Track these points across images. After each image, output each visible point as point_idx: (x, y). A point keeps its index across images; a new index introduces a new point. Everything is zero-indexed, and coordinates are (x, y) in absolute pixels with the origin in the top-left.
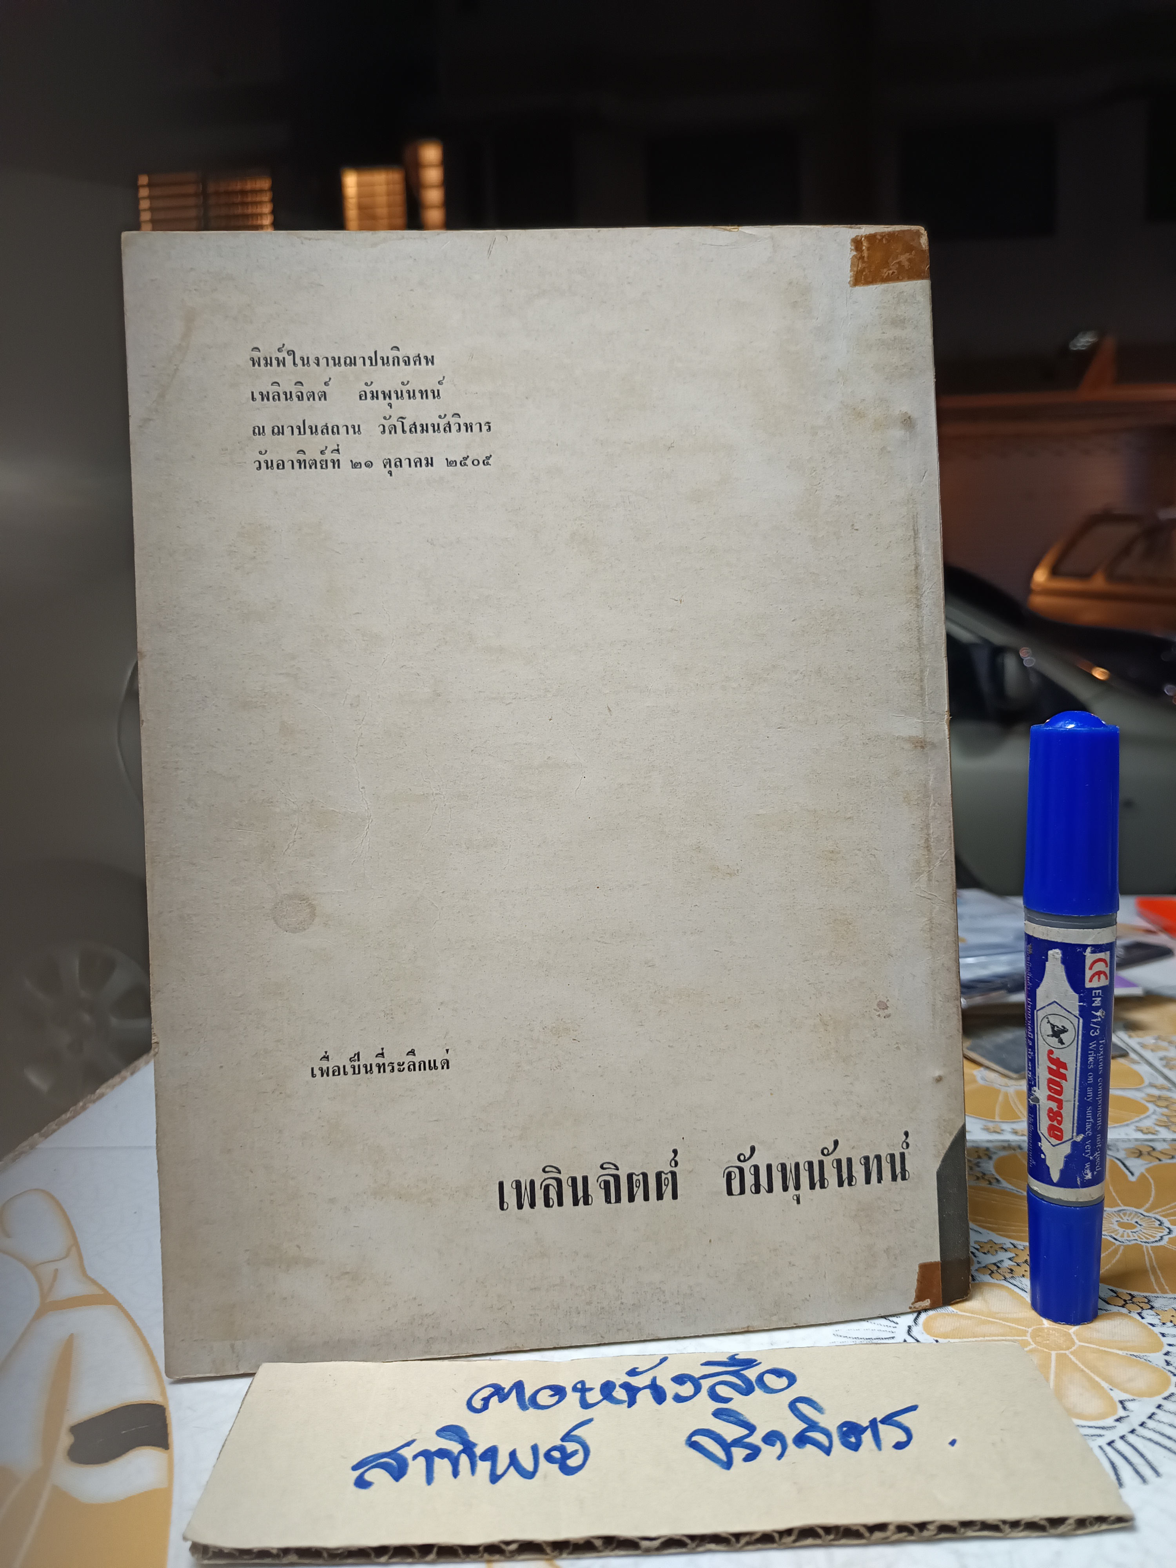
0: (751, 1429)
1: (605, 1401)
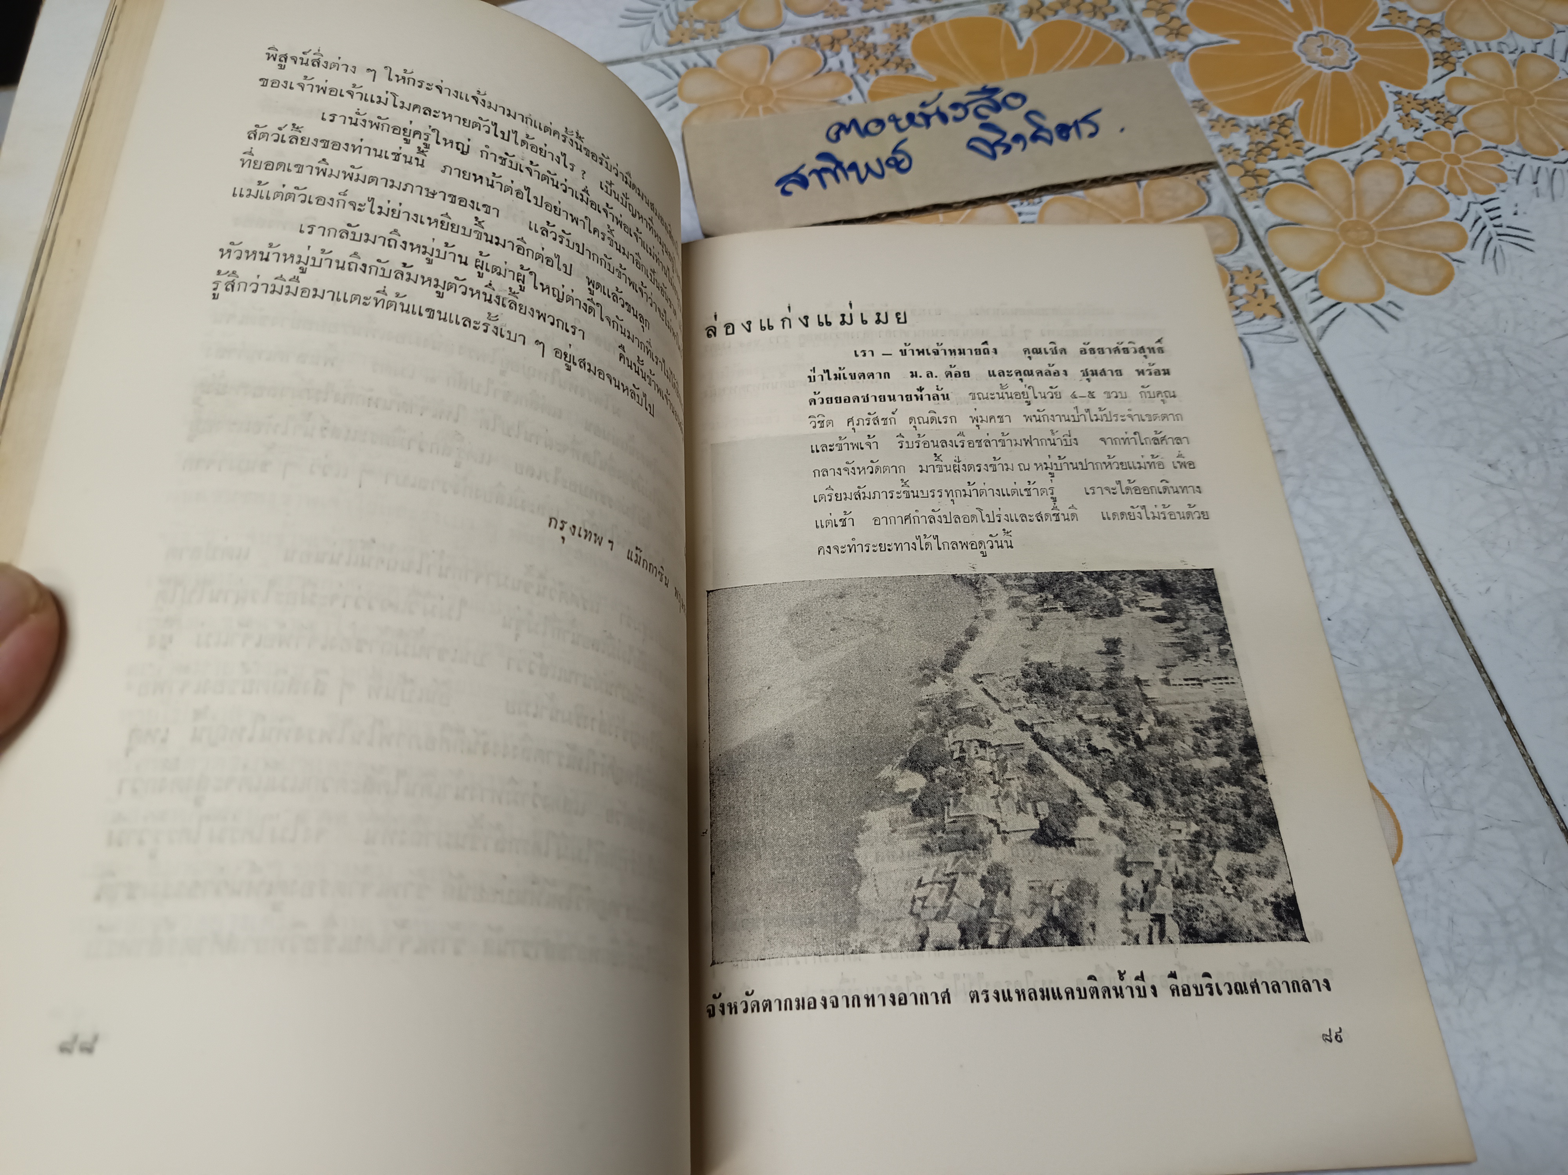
0: (1004, 134)
1: (911, 128)
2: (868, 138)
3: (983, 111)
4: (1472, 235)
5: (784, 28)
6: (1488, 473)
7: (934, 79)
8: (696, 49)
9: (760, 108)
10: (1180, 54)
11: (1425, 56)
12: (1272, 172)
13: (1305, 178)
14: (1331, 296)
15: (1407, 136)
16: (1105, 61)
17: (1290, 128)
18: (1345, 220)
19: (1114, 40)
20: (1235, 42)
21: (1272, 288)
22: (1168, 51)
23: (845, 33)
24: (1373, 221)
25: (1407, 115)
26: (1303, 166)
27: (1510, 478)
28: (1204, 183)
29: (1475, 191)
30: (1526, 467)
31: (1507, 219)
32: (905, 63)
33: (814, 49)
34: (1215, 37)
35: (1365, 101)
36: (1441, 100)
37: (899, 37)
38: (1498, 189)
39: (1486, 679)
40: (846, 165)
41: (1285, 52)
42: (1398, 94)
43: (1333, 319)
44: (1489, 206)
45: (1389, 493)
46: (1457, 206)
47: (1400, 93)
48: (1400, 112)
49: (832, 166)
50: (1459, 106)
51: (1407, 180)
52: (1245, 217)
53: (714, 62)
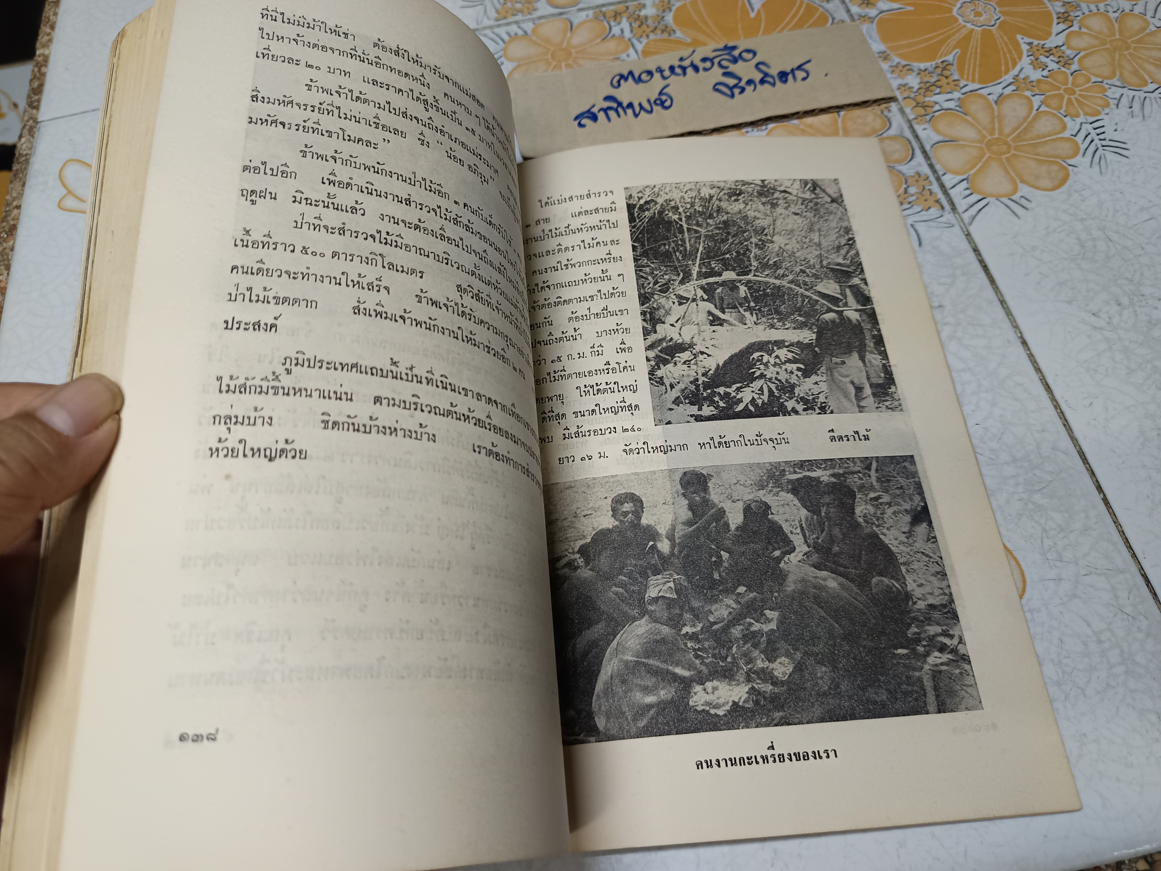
0: (740, 80)
1: (672, 76)
2: (641, 85)
3: (724, 63)
4: (1083, 147)
5: (581, 6)
6: (1092, 319)
7: (689, 40)
8: (516, 22)
9: (563, 64)
10: (870, 18)
11: (1051, 15)
12: (936, 103)
13: (960, 107)
14: (979, 193)
15: (1036, 75)
16: (815, 24)
17: (949, 70)
18: (989, 138)
19: (821, 9)
20: (911, 8)
21: (935, 188)
22: (861, 17)
23: (625, 8)
24: (1010, 138)
25: (1036, 60)
26: (959, 99)
27: (1109, 323)
28: (886, 113)
29: (1086, 114)
30: (1120, 315)
31: (1110, 134)
32: (668, 29)
33: (602, 21)
34: (895, 5)
35: (1006, 50)
36: (1062, 48)
37: (664, 11)
38: (1103, 113)
39: (1089, 468)
40: (625, 104)
41: (947, 15)
42: (1030, 44)
43: (980, 210)
44: (1096, 125)
45: (1019, 335)
46: (1072, 126)
47: (1032, 43)
48: (1032, 57)
49: (615, 105)
50: (1075, 53)
51: (1036, 107)
52: (917, 137)
53: (529, 32)
